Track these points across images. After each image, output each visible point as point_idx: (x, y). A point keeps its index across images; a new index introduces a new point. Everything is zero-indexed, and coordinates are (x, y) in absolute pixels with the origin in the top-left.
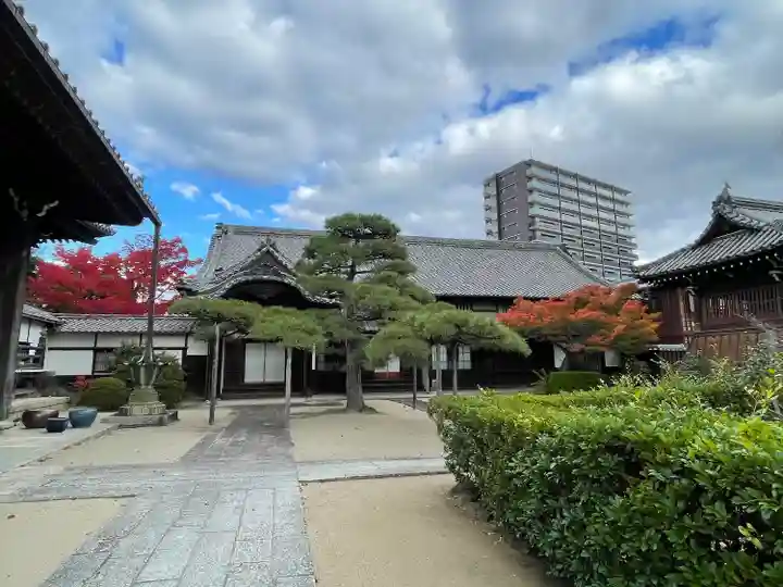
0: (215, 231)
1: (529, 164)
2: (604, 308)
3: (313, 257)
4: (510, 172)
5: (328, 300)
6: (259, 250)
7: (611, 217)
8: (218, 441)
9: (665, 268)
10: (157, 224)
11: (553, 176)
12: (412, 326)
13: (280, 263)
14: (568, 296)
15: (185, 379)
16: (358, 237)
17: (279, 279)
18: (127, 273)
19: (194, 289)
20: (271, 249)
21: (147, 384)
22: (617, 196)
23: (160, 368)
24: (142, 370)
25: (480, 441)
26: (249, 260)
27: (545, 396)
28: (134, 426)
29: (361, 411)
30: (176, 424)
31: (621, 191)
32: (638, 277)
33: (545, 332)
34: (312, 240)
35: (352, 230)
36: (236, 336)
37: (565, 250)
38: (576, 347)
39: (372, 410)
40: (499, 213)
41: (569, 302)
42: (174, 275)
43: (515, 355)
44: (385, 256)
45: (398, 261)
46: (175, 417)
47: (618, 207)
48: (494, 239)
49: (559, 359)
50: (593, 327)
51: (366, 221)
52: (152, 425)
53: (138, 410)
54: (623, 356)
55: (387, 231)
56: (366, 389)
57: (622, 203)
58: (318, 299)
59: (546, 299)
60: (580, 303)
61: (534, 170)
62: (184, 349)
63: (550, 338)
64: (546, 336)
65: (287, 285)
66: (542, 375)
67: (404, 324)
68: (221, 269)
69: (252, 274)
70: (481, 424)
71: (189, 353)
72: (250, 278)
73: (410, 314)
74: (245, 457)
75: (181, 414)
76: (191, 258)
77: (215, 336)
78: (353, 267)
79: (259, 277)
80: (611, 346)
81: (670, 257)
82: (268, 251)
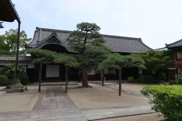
0: (36, 30)
6: (51, 35)
9: (176, 45)
10: (19, 23)
17: (59, 44)
18: (7, 42)
21: (16, 78)
26: (48, 38)
29: (87, 87)
39: (91, 87)
46: (26, 89)
53: (14, 87)
62: (27, 66)
68: (39, 41)
69: (49, 42)
71: (28, 67)
78: (85, 40)
79: (52, 43)
81: (178, 42)
82: (54, 35)
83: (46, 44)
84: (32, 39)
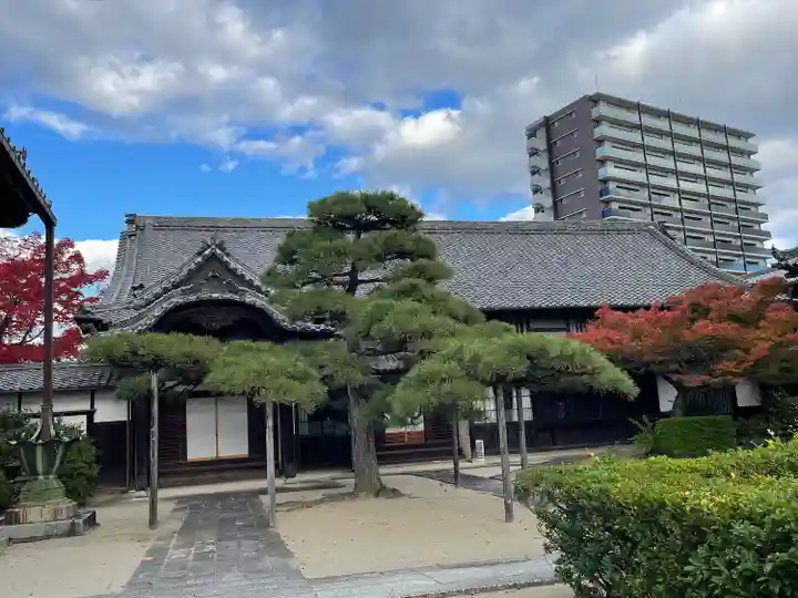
0: (125, 227)
1: (595, 100)
2: (734, 318)
3: (292, 262)
4: (566, 113)
5: (313, 327)
6: (199, 254)
7: (724, 174)
8: (176, 554)
10: (50, 223)
11: (633, 118)
12: (460, 361)
13: (233, 272)
14: (679, 301)
15: (98, 460)
16: (361, 227)
17: (237, 298)
19: (106, 320)
20: (219, 251)
21: (46, 473)
22: (733, 142)
23: (68, 445)
24: (39, 451)
25: (622, 536)
26: (185, 271)
27: (693, 461)
28: (32, 539)
29: (377, 495)
30: (97, 532)
31: (739, 135)
32: (786, 267)
33: (647, 358)
34: (290, 235)
35: (349, 218)
36: (180, 388)
37: (664, 230)
38: (694, 380)
39: (395, 493)
40: (552, 178)
41: (683, 311)
42: (64, 298)
43: (614, 398)
44: (402, 255)
45: (423, 261)
46: (92, 522)
47: (736, 160)
48: (548, 217)
49: (667, 399)
50: (721, 348)
51: (371, 203)
52: (57, 536)
53: (36, 515)
54: (764, 389)
55: (404, 217)
56: (383, 460)
57: (741, 152)
58: (299, 326)
59: (647, 308)
60: (698, 310)
61: (603, 109)
62: (90, 414)
63: (653, 368)
64: (648, 364)
65: (252, 307)
66: (645, 424)
67: (448, 358)
68: (141, 286)
69: (193, 291)
70: (622, 510)
71: (97, 419)
72: (193, 298)
73: (453, 344)
74: (228, 577)
75: (102, 514)
76: (90, 270)
77: (150, 391)
78: (353, 273)
79: (205, 295)
80: (749, 375)
82: (213, 255)
83: (175, 300)
84: (111, 273)
